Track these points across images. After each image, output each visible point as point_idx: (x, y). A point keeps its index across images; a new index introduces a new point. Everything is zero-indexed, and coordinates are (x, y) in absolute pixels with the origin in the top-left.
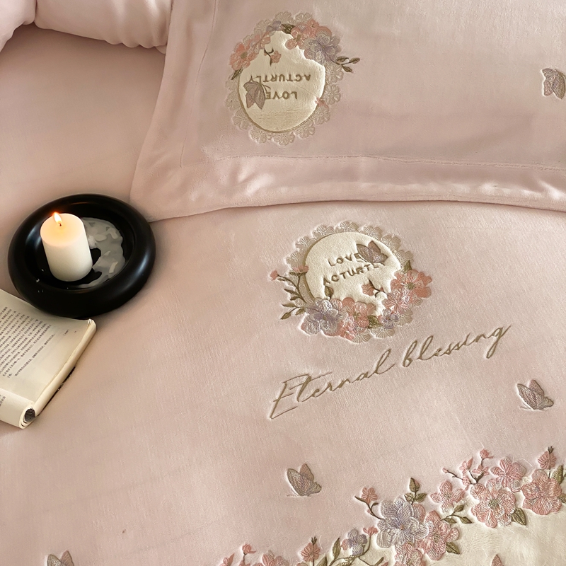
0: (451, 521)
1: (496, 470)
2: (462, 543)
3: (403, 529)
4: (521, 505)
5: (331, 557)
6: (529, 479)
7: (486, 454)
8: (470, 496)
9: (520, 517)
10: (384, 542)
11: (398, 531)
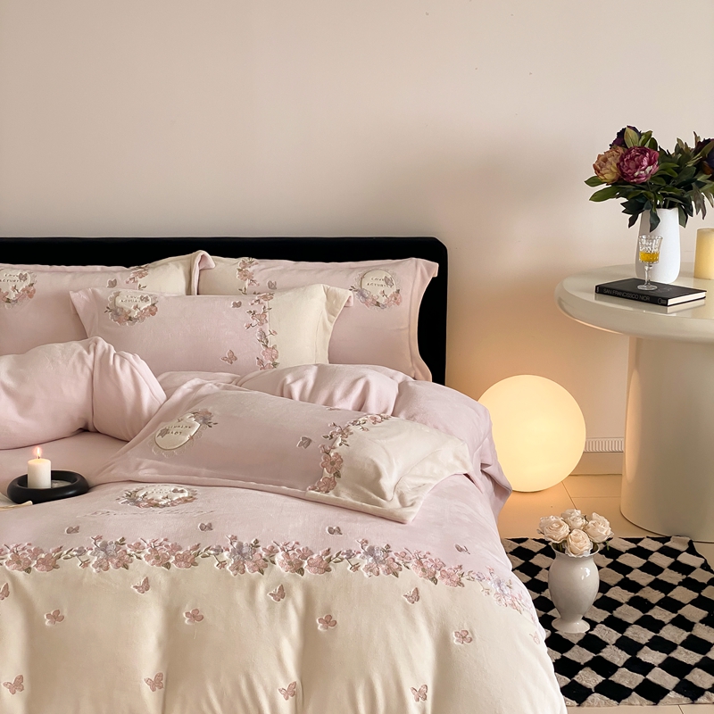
0: (130, 555)
1: (167, 546)
2: (130, 565)
3: (106, 552)
4: (171, 561)
5: (65, 552)
6: (181, 553)
7: (166, 540)
8: (147, 551)
9: (168, 566)
10: (93, 554)
11: (102, 553)
